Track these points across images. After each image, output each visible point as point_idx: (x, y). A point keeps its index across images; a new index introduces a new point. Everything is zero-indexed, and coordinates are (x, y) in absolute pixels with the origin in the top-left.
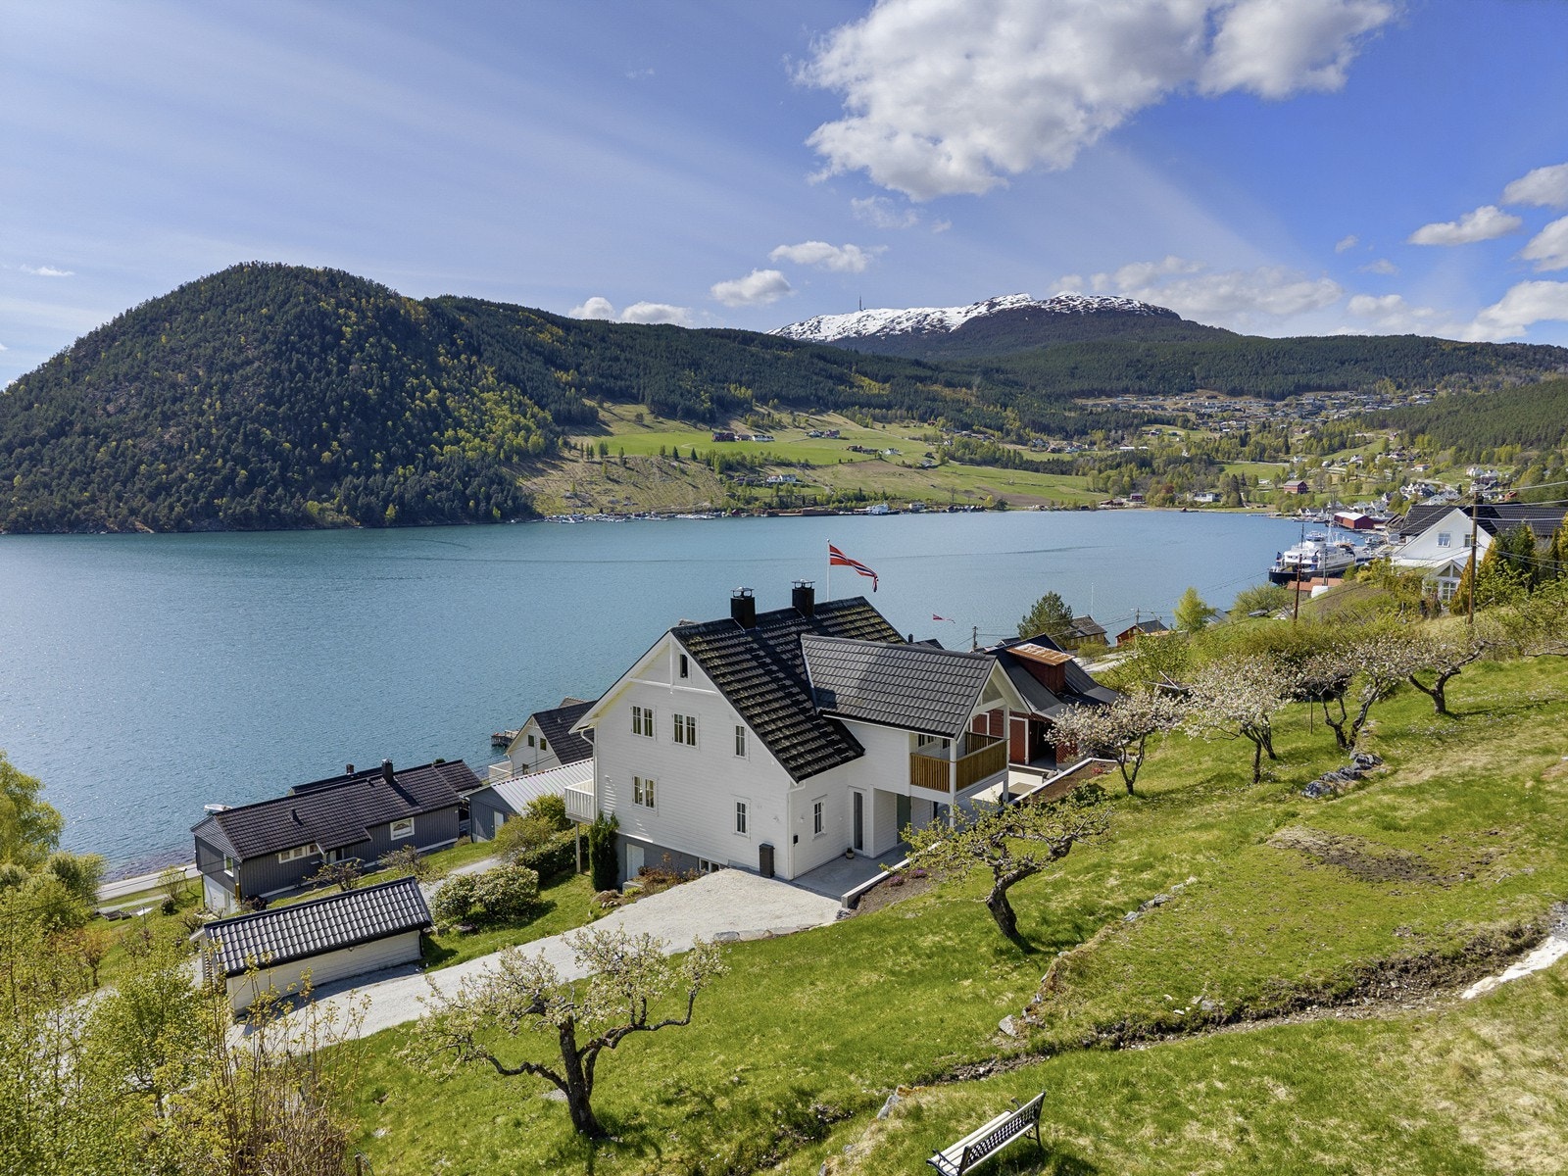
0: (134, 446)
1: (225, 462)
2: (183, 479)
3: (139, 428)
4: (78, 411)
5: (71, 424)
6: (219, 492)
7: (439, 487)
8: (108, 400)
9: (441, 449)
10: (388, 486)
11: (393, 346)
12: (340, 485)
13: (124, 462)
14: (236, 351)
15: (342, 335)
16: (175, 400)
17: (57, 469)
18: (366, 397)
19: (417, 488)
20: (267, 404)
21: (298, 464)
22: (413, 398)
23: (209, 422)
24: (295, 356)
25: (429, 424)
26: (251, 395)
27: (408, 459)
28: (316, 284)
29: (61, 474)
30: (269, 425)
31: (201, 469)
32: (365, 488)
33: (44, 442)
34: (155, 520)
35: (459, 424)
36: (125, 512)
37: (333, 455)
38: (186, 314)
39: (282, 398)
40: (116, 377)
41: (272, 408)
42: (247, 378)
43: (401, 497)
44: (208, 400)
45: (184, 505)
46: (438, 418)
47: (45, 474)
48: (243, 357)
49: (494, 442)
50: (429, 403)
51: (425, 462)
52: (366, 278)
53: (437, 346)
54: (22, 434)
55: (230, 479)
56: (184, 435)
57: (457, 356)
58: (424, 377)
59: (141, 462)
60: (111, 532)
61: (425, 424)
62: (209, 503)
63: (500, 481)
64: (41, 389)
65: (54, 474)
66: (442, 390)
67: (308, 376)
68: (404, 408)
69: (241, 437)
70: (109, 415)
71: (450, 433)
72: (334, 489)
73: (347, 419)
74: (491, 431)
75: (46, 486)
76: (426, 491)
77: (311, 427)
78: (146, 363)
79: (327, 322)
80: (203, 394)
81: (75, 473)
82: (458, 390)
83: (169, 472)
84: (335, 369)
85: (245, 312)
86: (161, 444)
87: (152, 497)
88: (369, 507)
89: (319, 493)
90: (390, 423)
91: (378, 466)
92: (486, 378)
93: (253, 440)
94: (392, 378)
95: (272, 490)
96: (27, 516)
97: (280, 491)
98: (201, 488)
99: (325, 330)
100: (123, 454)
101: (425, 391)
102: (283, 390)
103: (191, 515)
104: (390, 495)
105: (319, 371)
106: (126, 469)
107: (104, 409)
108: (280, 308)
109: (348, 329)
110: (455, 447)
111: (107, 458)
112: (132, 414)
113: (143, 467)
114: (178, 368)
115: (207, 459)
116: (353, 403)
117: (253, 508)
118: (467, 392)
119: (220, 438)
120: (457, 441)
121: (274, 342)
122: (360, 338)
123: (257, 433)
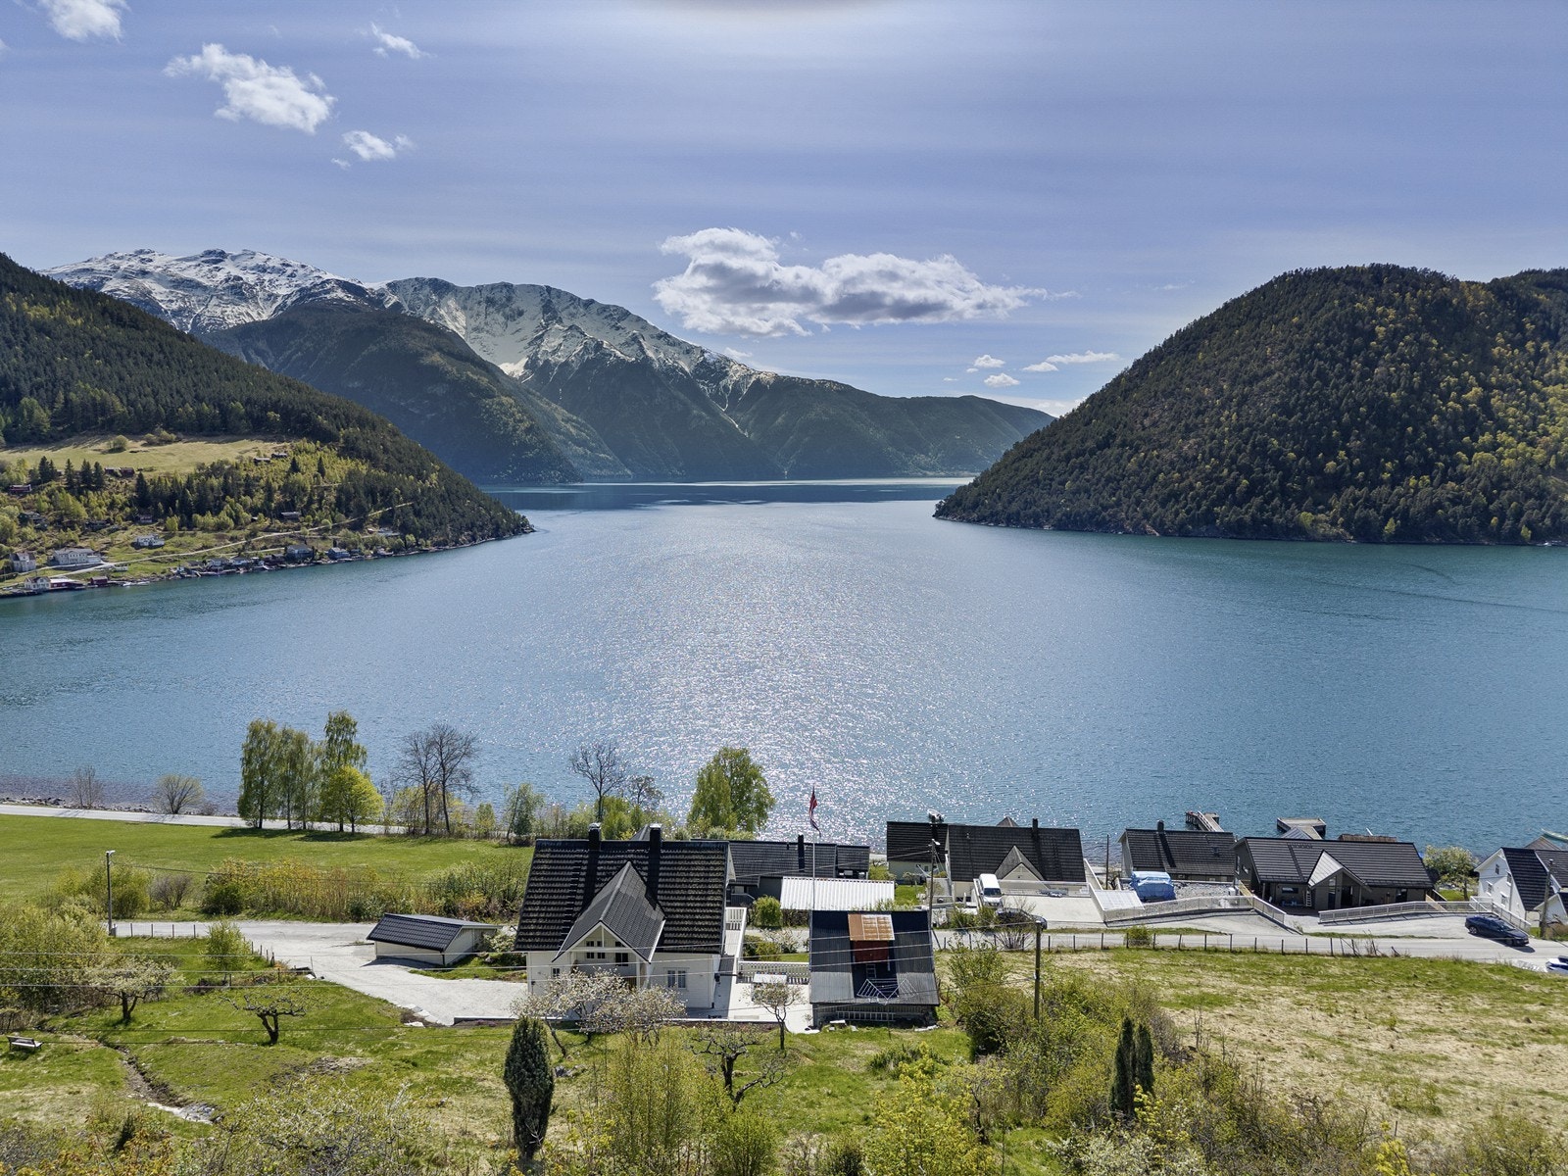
0: (1158, 457)
1: (1230, 472)
2: (1191, 487)
3: (1164, 440)
4: (1121, 426)
5: (1115, 436)
6: (1220, 500)
7: (1456, 500)
8: (1146, 415)
9: (1470, 456)
10: (1393, 498)
11: (1435, 342)
12: (1339, 496)
13: (1148, 471)
14: (1260, 363)
15: (1373, 335)
16: (1199, 413)
17: (1097, 476)
18: (1388, 402)
19: (1427, 502)
20: (1280, 415)
21: (1299, 473)
22: (1445, 398)
23: (1223, 433)
24: (1317, 363)
25: (1461, 428)
26: (1265, 406)
27: (1427, 467)
28: (1357, 284)
29: (1099, 480)
30: (1278, 435)
31: (1208, 479)
32: (1367, 499)
33: (1092, 453)
34: (1162, 523)
35: (1502, 426)
36: (1140, 515)
37: (1338, 464)
38: (1223, 331)
39: (1295, 406)
40: (1156, 392)
41: (1284, 418)
42: (1264, 390)
43: (1406, 510)
44: (1227, 412)
45: (1188, 512)
46: (1472, 422)
47: (1088, 481)
48: (1265, 368)
49: (1546, 447)
50: (1465, 404)
51: (1445, 471)
52: (1420, 268)
53: (1495, 335)
54: (1078, 446)
55: (1231, 489)
56: (1200, 446)
57: (1521, 345)
58: (1467, 373)
59: (1160, 471)
60: (1126, 533)
61: (1455, 429)
62: (1209, 510)
63: (1542, 495)
64: (1100, 407)
65: (1094, 480)
66: (1486, 387)
67: (1326, 384)
68: (1430, 409)
69: (1249, 447)
70: (1144, 429)
71: (1487, 437)
72: (1332, 501)
73: (1362, 427)
74: (1546, 433)
75: (1087, 491)
76: (1440, 505)
77: (1320, 435)
78: (1182, 379)
79: (1359, 324)
80: (1223, 407)
81: (1109, 480)
82: (1510, 385)
83: (1182, 480)
84: (1358, 374)
85: (1276, 324)
86: (1179, 455)
87: (1163, 504)
88: (1366, 521)
89: (1316, 504)
90: (1410, 429)
91: (1386, 476)
92: (1557, 368)
93: (1261, 450)
94: (1423, 378)
95: (1267, 501)
96: (1067, 515)
97: (1276, 501)
98: (1205, 496)
99: (1354, 332)
100: (1148, 464)
101: (1464, 388)
102: (1298, 399)
103: (1191, 521)
104: (1393, 508)
105: (1338, 377)
106: (1147, 477)
107: (1142, 423)
108: (1313, 314)
109: (1383, 329)
110: (1489, 455)
111: (1135, 467)
112: (1162, 427)
113: (1161, 475)
114: (1207, 383)
115: (1215, 468)
116: (1371, 408)
117: (1247, 517)
118: (1523, 387)
119: (1230, 448)
120: (1493, 447)
121: (1298, 351)
122: (1395, 336)
123: (1265, 443)
